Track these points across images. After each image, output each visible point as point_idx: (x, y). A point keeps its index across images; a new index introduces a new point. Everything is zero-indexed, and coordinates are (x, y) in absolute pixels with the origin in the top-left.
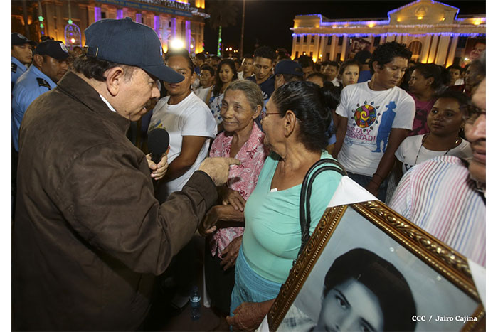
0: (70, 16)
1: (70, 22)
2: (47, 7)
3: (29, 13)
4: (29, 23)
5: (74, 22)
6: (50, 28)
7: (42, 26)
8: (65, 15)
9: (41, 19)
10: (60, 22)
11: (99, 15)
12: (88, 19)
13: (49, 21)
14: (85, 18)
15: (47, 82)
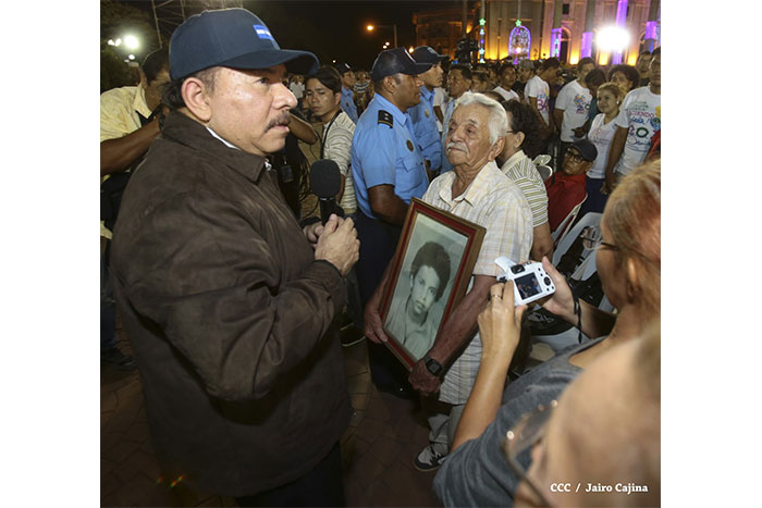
0: (519, 15)
1: (518, 23)
2: (491, 6)
3: (470, 17)
4: (468, 31)
5: (523, 24)
6: (492, 33)
7: (482, 32)
8: (513, 14)
9: (482, 22)
10: (504, 26)
11: (561, 9)
12: (543, 18)
13: (492, 25)
14: (539, 16)
15: (391, 117)
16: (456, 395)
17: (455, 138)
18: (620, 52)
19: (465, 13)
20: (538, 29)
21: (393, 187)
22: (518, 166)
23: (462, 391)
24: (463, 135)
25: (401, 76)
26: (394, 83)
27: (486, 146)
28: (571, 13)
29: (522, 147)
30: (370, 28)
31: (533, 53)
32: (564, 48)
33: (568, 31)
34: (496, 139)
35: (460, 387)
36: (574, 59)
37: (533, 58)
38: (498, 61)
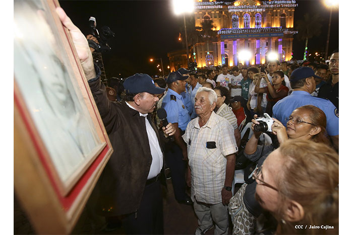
0: (208, 50)
1: (208, 53)
2: (197, 48)
3: (190, 52)
4: (190, 57)
5: (210, 53)
6: (199, 58)
7: (195, 58)
8: (206, 50)
9: (194, 54)
10: (203, 54)
11: (224, 46)
12: (217, 50)
13: (198, 55)
14: (216, 49)
15: (175, 97)
16: (214, 201)
17: (197, 104)
18: (248, 60)
19: (187, 51)
20: (216, 54)
21: (177, 123)
22: (224, 109)
23: (216, 199)
24: (199, 103)
25: (178, 81)
26: (176, 84)
27: (209, 106)
28: (228, 47)
29: (224, 102)
30: (152, 60)
31: (215, 64)
32: (227, 60)
33: (227, 54)
34: (212, 103)
35: (214, 197)
36: (231, 64)
37: (215, 66)
38: (202, 68)
